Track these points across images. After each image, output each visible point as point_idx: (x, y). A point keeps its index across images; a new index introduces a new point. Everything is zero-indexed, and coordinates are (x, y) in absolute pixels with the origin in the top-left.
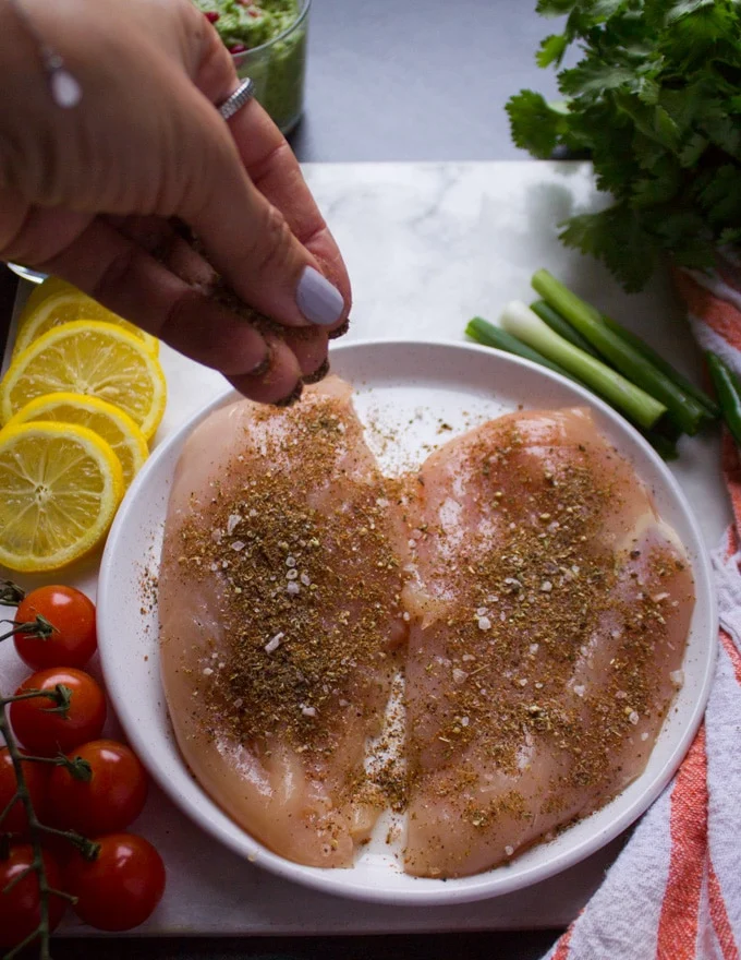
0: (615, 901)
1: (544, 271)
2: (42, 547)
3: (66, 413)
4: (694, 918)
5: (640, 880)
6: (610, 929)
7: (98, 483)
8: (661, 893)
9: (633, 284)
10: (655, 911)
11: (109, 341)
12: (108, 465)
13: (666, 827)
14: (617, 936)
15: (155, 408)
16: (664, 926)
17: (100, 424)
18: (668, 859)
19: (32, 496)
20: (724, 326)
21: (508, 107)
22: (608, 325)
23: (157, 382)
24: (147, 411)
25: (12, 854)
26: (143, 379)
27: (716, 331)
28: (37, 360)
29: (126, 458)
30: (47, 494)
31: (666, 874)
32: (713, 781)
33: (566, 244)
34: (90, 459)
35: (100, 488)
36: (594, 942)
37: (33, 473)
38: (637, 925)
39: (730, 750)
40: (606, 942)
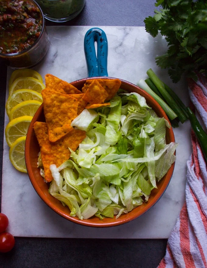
1: (151, 69)
9: (175, 80)
20: (197, 95)
21: (144, 21)
22: (166, 89)
27: (195, 96)
33: (157, 64)
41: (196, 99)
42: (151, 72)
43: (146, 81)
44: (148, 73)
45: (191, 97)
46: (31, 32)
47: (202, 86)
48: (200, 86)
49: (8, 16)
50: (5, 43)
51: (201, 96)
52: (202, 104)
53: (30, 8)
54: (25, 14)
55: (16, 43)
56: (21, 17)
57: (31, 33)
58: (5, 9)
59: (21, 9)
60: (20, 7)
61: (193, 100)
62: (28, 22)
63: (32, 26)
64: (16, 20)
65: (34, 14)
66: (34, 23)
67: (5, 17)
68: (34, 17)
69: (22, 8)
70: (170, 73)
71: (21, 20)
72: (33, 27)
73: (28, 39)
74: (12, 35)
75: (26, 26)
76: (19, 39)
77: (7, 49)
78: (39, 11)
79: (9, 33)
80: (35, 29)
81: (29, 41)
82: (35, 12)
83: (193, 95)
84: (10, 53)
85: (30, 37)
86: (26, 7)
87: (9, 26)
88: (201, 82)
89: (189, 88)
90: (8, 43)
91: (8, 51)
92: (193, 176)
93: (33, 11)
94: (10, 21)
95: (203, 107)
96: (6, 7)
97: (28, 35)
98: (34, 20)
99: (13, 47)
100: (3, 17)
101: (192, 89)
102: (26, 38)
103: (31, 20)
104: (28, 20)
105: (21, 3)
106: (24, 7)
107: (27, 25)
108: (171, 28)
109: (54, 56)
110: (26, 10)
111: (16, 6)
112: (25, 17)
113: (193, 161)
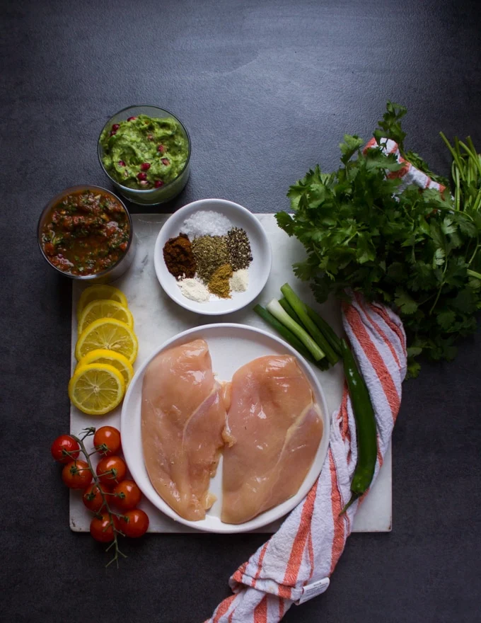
0: (282, 537)
1: (286, 284)
2: (97, 407)
3: (102, 360)
4: (305, 541)
5: (290, 532)
6: (278, 546)
7: (116, 387)
8: (295, 536)
9: (321, 299)
10: (293, 540)
11: (114, 326)
12: (119, 380)
13: (300, 516)
14: (280, 548)
15: (134, 352)
16: (294, 544)
17: (115, 363)
18: (299, 526)
19: (92, 390)
20: (352, 322)
22: (309, 314)
23: (134, 342)
24: (131, 353)
25: (104, 518)
26: (129, 341)
27: (349, 323)
28: (89, 336)
29: (125, 374)
30: (97, 389)
31: (297, 530)
32: (316, 505)
33: (296, 275)
34: (113, 378)
35: (117, 388)
36: (274, 548)
37: (92, 381)
38: (287, 545)
39: (323, 495)
40: (277, 549)
41: (350, 329)
42: (287, 289)
43: (280, 302)
44: (282, 290)
45: (344, 324)
46: (114, 244)
47: (359, 309)
48: (356, 309)
49: (80, 219)
50: (77, 258)
51: (357, 324)
52: (357, 336)
53: (111, 207)
54: (104, 216)
55: (92, 257)
56: (98, 221)
57: (113, 246)
58: (75, 207)
59: (98, 209)
60: (97, 204)
61: (346, 329)
62: (109, 227)
63: (114, 233)
64: (92, 225)
65: (117, 216)
66: (117, 228)
67: (76, 220)
68: (116, 220)
69: (99, 206)
70: (313, 287)
71: (99, 224)
72: (116, 235)
73: (110, 253)
74: (86, 245)
75: (105, 234)
76: (96, 251)
77: (80, 267)
78: (124, 211)
79: (81, 242)
80: (118, 238)
81: (110, 256)
82: (119, 212)
83: (347, 321)
84: (84, 273)
85: (112, 251)
86: (106, 207)
87: (80, 232)
88: (359, 303)
89: (342, 311)
90: (81, 257)
91: (81, 269)
93: (115, 211)
94: (83, 227)
95: (359, 340)
96: (76, 205)
97: (110, 248)
98: (116, 224)
99: (88, 264)
100: (73, 222)
101: (346, 312)
102: (107, 251)
103: (112, 225)
104: (108, 224)
105: (98, 197)
106: (102, 206)
107: (107, 231)
108: (308, 234)
109: (143, 262)
110: (106, 210)
111: (91, 204)
112: (104, 221)
113: (341, 414)
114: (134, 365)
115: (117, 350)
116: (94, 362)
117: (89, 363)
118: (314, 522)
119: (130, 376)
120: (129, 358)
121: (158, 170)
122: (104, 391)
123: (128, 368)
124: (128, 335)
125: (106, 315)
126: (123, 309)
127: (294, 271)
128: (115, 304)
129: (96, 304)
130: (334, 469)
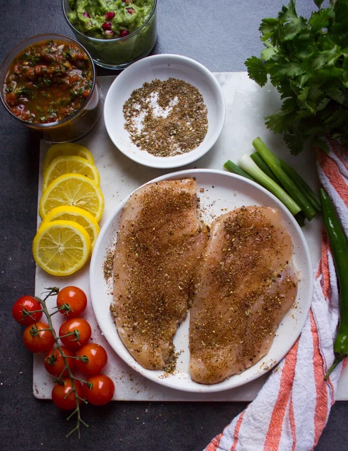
0: (259, 406)
1: (258, 138)
2: (63, 267)
3: (66, 217)
4: (284, 409)
5: (268, 400)
6: (255, 416)
7: (81, 245)
8: (274, 404)
9: (295, 151)
10: (272, 409)
11: (78, 181)
12: (84, 237)
13: (279, 382)
14: (258, 418)
15: (100, 208)
16: (273, 414)
17: (80, 220)
18: (278, 394)
19: (57, 249)
20: (330, 173)
21: (246, 63)
22: (283, 168)
23: (100, 198)
24: (97, 211)
25: (65, 384)
26: (95, 197)
27: (326, 175)
28: (52, 192)
29: (90, 232)
30: (62, 248)
31: (277, 398)
32: (297, 370)
33: (268, 127)
34: (77, 235)
35: (82, 246)
36: (251, 418)
37: (56, 240)
38: (265, 414)
39: (304, 359)
40: (254, 419)
41: (327, 180)
42: (258, 143)
43: (252, 157)
44: (254, 144)
45: (321, 177)
46: (76, 90)
47: (337, 159)
48: (333, 160)
49: (42, 68)
50: (38, 108)
51: (335, 175)
52: (336, 188)
53: (74, 54)
54: (67, 64)
55: (54, 107)
56: (61, 69)
57: (76, 93)
58: (38, 57)
59: (61, 57)
60: (60, 53)
61: (323, 182)
62: (71, 76)
63: (77, 81)
64: (54, 73)
65: (80, 64)
66: (81, 76)
67: (38, 69)
68: (80, 68)
69: (62, 54)
70: (287, 139)
71: (61, 72)
72: (79, 83)
73: (72, 101)
74: (49, 95)
75: (68, 82)
76: (58, 101)
77: (41, 116)
78: (88, 59)
79: (43, 92)
80: (81, 85)
81: (73, 104)
82: (82, 60)
83: (323, 173)
84: (46, 122)
85: (75, 98)
86: (68, 54)
87: (43, 81)
88: (336, 153)
89: (318, 163)
90: (42, 107)
91: (43, 119)
92: (318, 293)
93: (79, 59)
94: (45, 76)
95: (338, 191)
96: (39, 55)
97: (72, 95)
98: (80, 72)
99: (50, 114)
100: (35, 70)
101: (322, 165)
102: (69, 99)
103: (76, 73)
104: (71, 72)
105: (61, 47)
106: (65, 54)
107: (70, 79)
110: (69, 58)
111: (54, 53)
112: (67, 69)
113: (320, 271)
114: (100, 223)
115: (82, 207)
116: (58, 219)
117: (52, 221)
118: (295, 388)
119: (95, 234)
120: (94, 215)
121: (122, 18)
122: (69, 249)
123: (93, 225)
124: (94, 190)
125: (71, 172)
126: (89, 166)
127: (266, 124)
128: (80, 160)
129: (61, 160)
130: (315, 331)
